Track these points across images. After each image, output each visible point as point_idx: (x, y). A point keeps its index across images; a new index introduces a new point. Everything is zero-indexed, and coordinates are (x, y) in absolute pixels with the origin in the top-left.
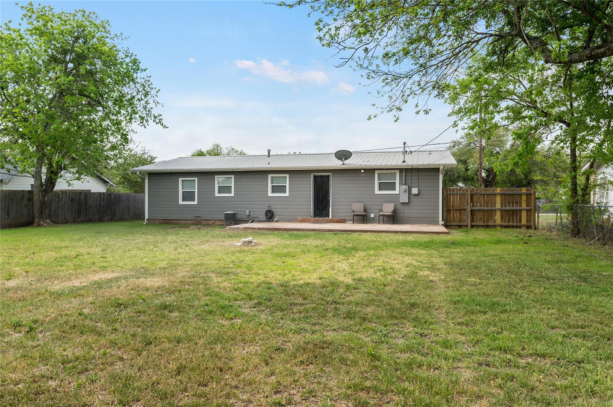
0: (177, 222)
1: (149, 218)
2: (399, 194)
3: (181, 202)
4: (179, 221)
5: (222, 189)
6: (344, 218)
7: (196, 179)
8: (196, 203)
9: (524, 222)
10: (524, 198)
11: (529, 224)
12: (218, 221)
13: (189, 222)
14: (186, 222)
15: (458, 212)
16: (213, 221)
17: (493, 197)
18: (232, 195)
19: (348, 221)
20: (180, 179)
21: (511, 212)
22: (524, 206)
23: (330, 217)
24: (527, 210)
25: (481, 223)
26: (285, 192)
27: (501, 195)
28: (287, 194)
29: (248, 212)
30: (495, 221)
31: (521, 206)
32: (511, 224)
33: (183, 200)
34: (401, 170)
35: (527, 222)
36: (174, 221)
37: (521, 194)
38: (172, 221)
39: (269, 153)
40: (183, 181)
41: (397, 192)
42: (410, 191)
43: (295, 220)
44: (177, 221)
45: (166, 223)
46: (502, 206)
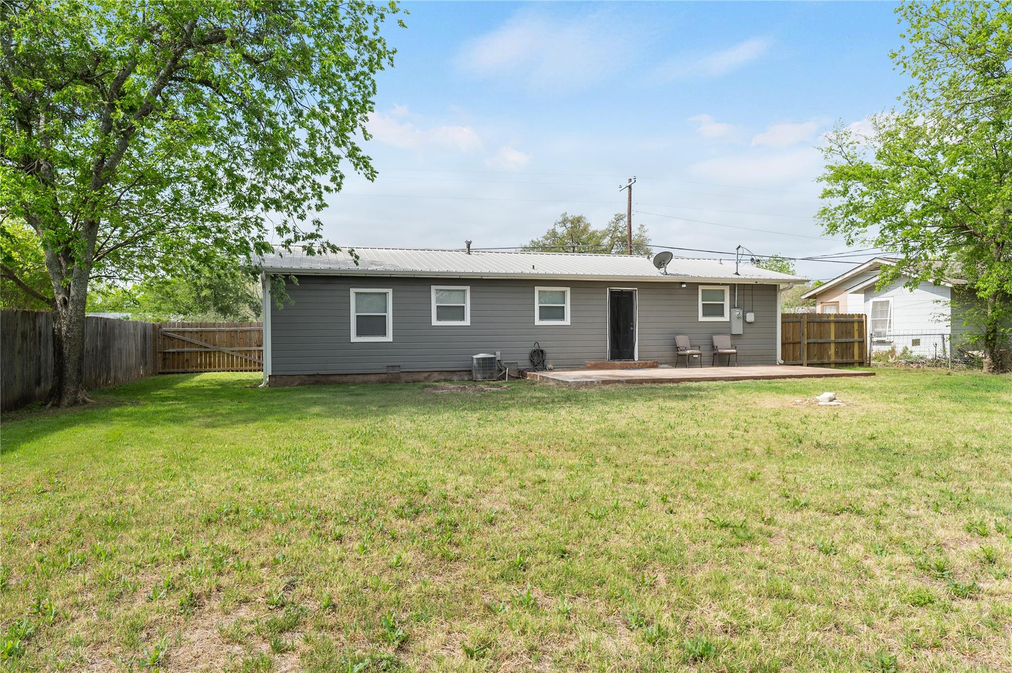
0: (345, 379)
1: (275, 373)
2: (730, 322)
3: (354, 338)
4: (349, 377)
5: (445, 312)
6: (656, 359)
7: (390, 291)
8: (389, 338)
9: (856, 358)
10: (856, 326)
11: (861, 360)
12: (436, 374)
13: (373, 378)
14: (366, 378)
15: (792, 345)
16: (426, 374)
17: (827, 325)
18: (467, 322)
19: (662, 364)
20: (353, 291)
21: (844, 345)
22: (856, 337)
23: (636, 358)
24: (859, 342)
25: (815, 361)
26: (562, 317)
27: (836, 322)
28: (567, 321)
29: (498, 353)
30: (829, 357)
31: (853, 337)
32: (845, 360)
33: (359, 334)
34: (733, 287)
35: (859, 357)
36: (337, 378)
37: (853, 322)
38: (332, 378)
39: (469, 247)
40: (357, 293)
41: (726, 318)
42: (744, 317)
43: (581, 367)
44: (341, 377)
45: (317, 383)
46: (835, 338)
